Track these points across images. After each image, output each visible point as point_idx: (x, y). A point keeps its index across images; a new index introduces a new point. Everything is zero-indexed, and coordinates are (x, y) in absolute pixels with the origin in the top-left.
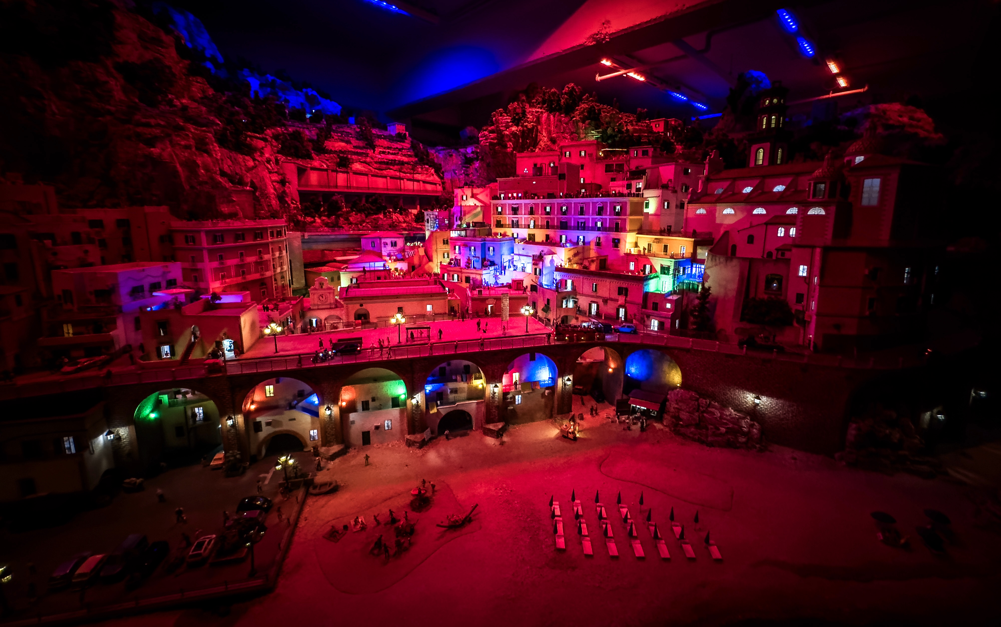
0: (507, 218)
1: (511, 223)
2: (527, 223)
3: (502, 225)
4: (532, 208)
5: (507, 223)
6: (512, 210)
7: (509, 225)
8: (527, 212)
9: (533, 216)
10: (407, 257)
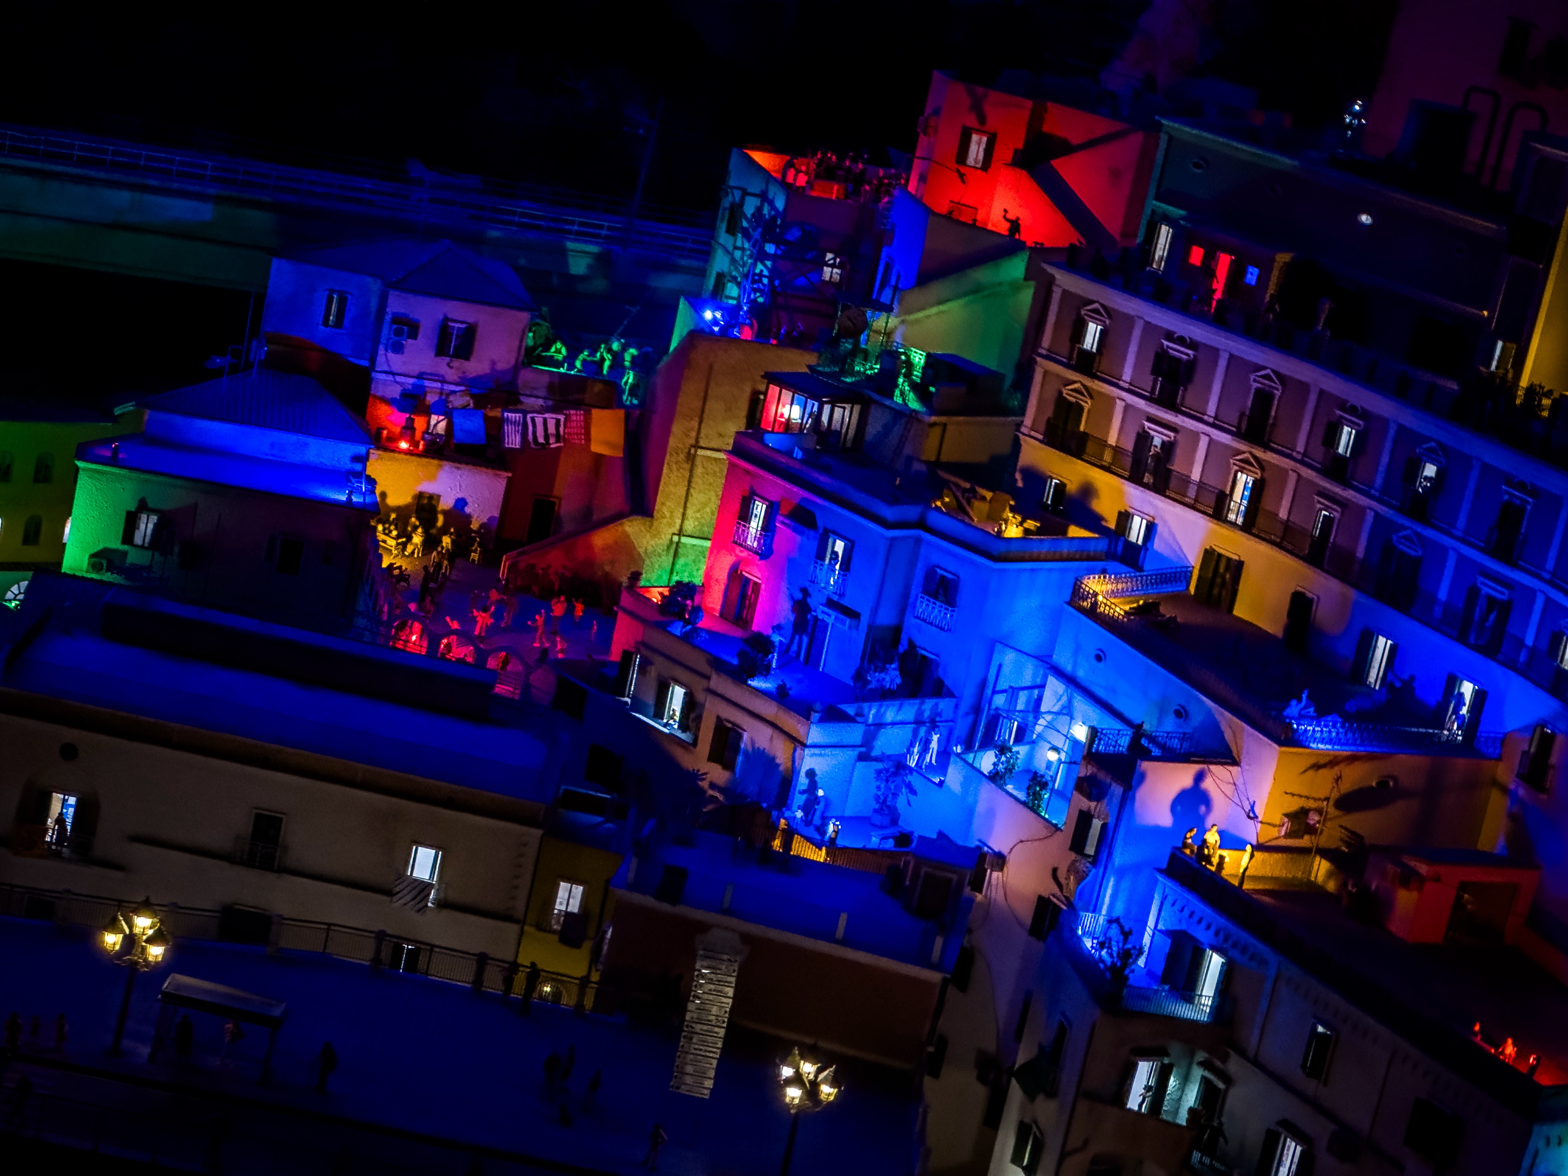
0: (1120, 405)
1: (1129, 445)
2: (1213, 481)
3: (1084, 437)
4: (1263, 398)
5: (1112, 440)
6: (1155, 371)
7: (1117, 450)
8: (1233, 417)
9: (1259, 453)
10: (513, 441)
